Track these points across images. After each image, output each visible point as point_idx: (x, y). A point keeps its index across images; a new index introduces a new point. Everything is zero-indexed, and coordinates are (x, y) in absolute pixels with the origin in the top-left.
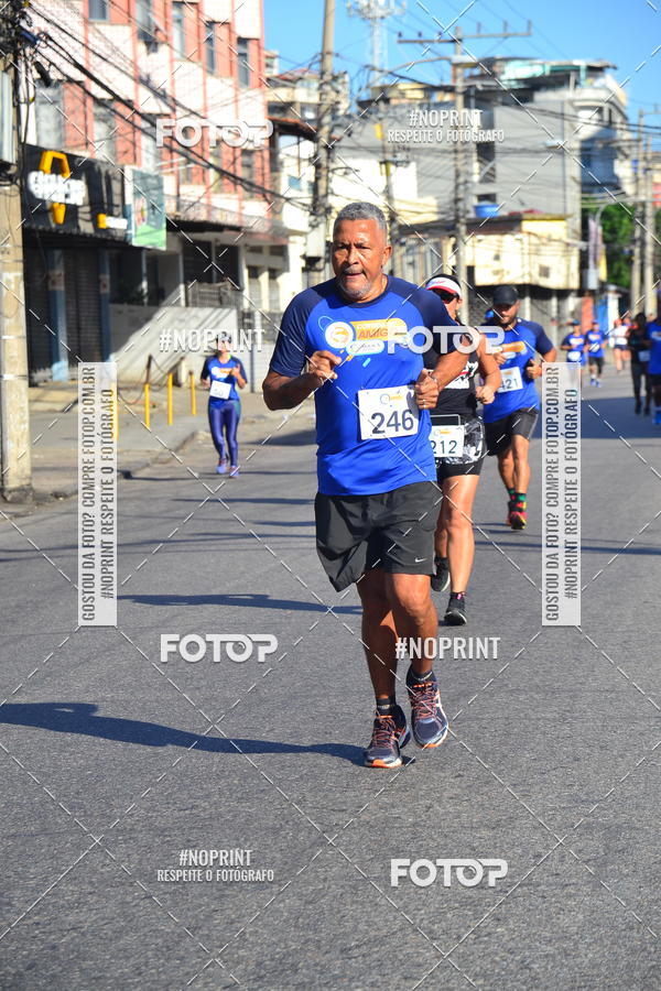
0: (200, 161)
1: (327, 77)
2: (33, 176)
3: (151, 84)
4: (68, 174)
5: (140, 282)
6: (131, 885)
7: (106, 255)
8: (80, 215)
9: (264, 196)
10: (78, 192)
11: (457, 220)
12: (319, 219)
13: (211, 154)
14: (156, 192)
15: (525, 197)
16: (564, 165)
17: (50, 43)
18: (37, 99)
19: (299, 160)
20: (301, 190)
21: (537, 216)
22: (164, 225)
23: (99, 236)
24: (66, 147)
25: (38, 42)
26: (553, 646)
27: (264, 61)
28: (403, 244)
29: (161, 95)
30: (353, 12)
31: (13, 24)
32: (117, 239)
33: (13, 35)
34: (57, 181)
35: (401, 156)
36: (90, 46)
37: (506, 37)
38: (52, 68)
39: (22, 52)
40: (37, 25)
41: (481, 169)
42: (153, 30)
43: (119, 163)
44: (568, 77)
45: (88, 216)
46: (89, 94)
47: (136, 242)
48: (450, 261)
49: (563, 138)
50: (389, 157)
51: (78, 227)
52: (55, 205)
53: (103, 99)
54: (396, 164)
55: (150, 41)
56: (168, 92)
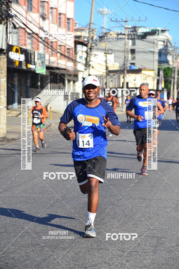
0: (56, 51)
1: (91, 30)
2: (10, 53)
3: (43, 30)
4: (20, 53)
5: (38, 83)
6: (29, 247)
7: (29, 75)
8: (23, 64)
9: (73, 61)
10: (22, 58)
11: (124, 69)
12: (87, 68)
13: (59, 49)
14: (43, 59)
15: (143, 64)
16: (154, 56)
17: (16, 17)
18: (12, 32)
19: (82, 51)
20: (82, 60)
21: (146, 69)
22: (45, 68)
23: (27, 70)
24: (20, 45)
25: (13, 17)
26: (145, 187)
27: (74, 24)
28: (109, 75)
30: (99, 12)
31: (7, 12)
32: (32, 71)
33: (7, 15)
34: (17, 55)
35: (110, 52)
36: (27, 19)
37: (140, 21)
38: (17, 24)
39: (9, 20)
40: (13, 13)
41: (131, 56)
42: (45, 15)
43: (34, 51)
44: (156, 32)
45: (25, 64)
46: (26, 31)
47: (37, 72)
48: (122, 80)
49: (154, 49)
50: (107, 52)
51: (22, 67)
52: (16, 61)
53: (30, 33)
54: (109, 54)
55: (44, 18)
56: (48, 32)
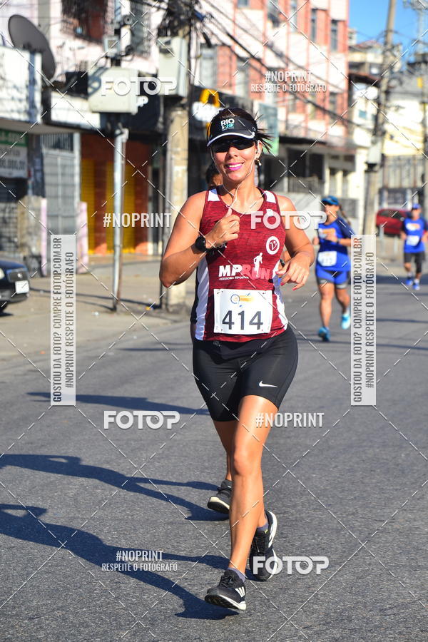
0: (303, 99)
1: (389, 46)
2: (196, 105)
3: (274, 48)
4: (218, 105)
9: (343, 123)
12: (378, 139)
13: (310, 94)
14: (273, 118)
17: (213, 20)
18: (202, 56)
20: (366, 119)
22: (278, 140)
24: (218, 87)
25: (205, 20)
27: (348, 35)
29: (279, 55)
30: (407, 5)
31: (191, 8)
33: (190, 15)
34: (210, 108)
36: (237, 22)
38: (213, 36)
39: (194, 26)
40: (205, 8)
42: (277, 13)
43: (251, 99)
46: (234, 53)
50: (426, 99)
53: (244, 57)
55: (275, 19)
56: (285, 53)
